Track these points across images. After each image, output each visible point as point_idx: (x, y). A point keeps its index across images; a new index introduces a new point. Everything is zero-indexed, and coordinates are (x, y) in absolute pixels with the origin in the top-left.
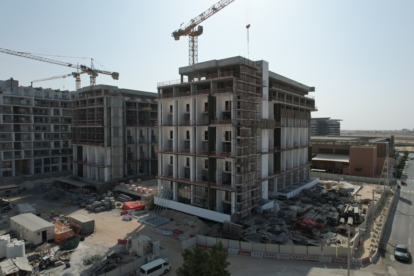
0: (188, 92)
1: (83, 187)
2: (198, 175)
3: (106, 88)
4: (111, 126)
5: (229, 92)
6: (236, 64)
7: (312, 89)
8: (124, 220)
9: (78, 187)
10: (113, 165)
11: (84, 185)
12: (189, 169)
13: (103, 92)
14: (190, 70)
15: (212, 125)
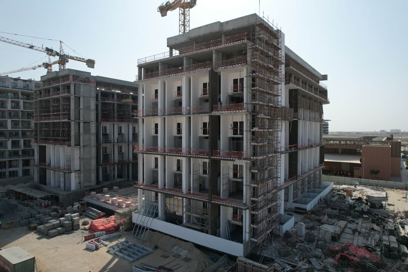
0: (180, 68)
1: (41, 198)
2: (193, 183)
3: (75, 74)
4: (79, 120)
5: (241, 64)
6: (249, 25)
7: (325, 78)
8: (88, 249)
9: (36, 199)
10: (82, 169)
11: (43, 195)
12: (181, 175)
13: (71, 77)
14: (183, 40)
15: (215, 113)
